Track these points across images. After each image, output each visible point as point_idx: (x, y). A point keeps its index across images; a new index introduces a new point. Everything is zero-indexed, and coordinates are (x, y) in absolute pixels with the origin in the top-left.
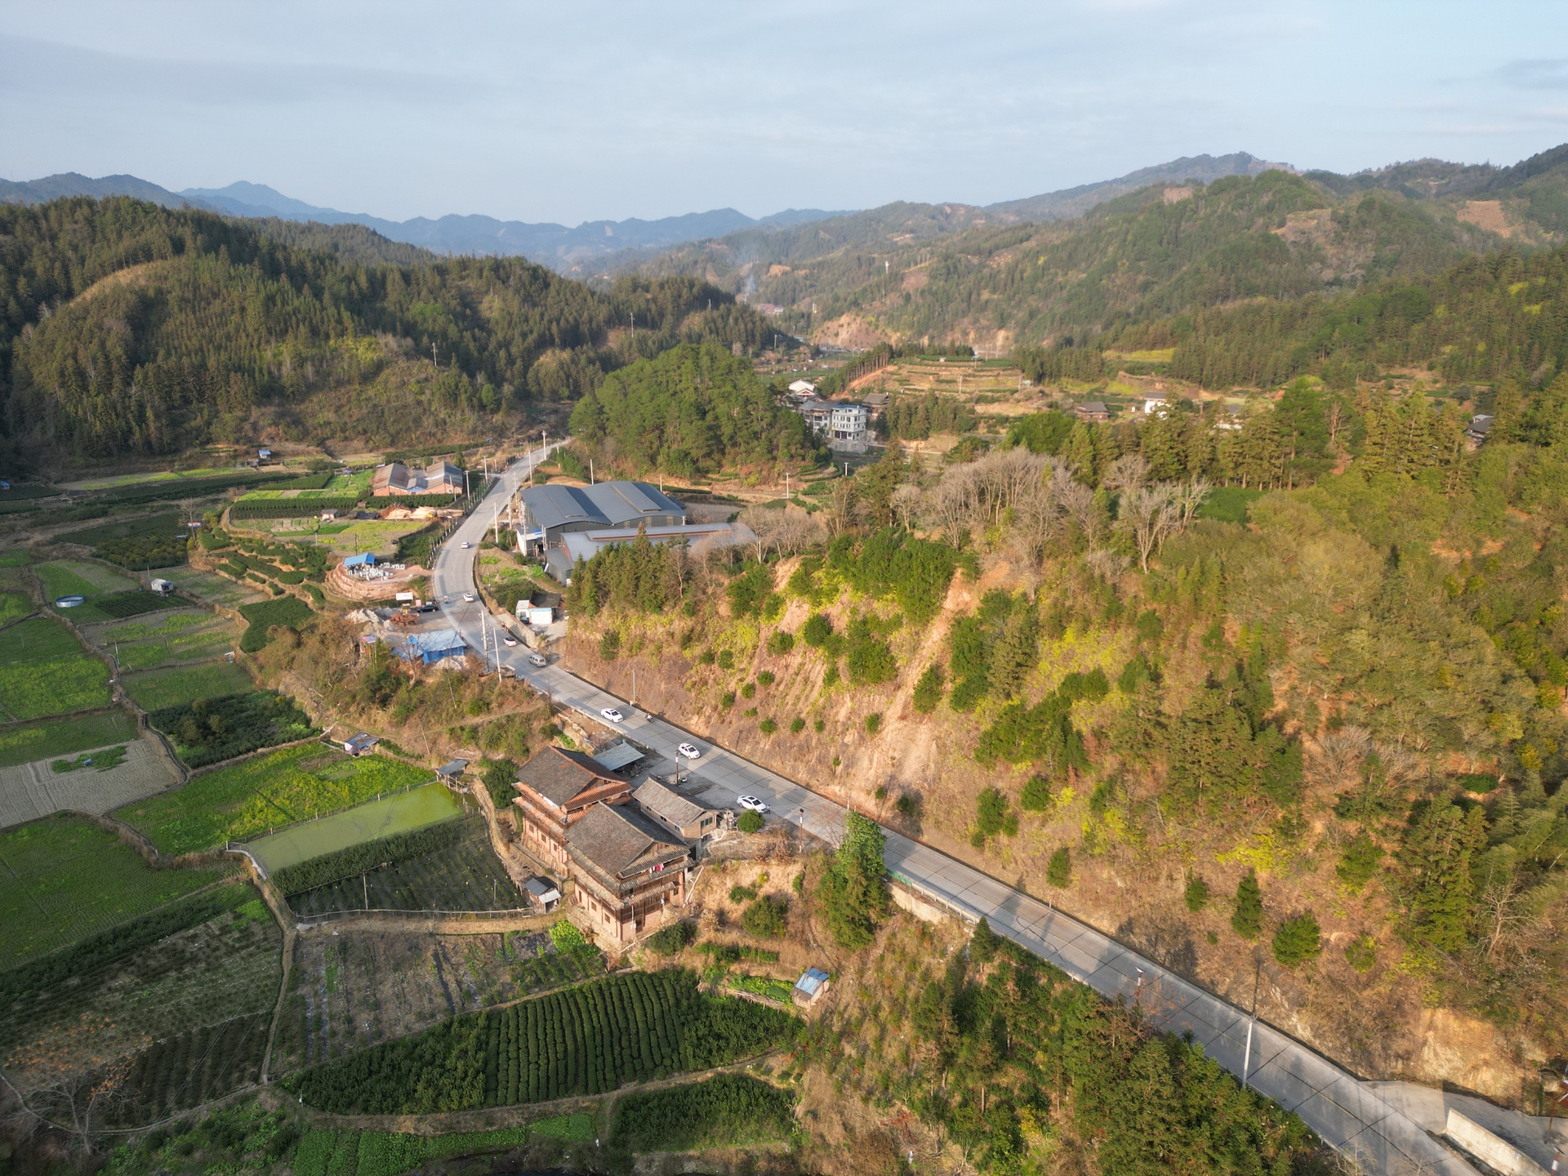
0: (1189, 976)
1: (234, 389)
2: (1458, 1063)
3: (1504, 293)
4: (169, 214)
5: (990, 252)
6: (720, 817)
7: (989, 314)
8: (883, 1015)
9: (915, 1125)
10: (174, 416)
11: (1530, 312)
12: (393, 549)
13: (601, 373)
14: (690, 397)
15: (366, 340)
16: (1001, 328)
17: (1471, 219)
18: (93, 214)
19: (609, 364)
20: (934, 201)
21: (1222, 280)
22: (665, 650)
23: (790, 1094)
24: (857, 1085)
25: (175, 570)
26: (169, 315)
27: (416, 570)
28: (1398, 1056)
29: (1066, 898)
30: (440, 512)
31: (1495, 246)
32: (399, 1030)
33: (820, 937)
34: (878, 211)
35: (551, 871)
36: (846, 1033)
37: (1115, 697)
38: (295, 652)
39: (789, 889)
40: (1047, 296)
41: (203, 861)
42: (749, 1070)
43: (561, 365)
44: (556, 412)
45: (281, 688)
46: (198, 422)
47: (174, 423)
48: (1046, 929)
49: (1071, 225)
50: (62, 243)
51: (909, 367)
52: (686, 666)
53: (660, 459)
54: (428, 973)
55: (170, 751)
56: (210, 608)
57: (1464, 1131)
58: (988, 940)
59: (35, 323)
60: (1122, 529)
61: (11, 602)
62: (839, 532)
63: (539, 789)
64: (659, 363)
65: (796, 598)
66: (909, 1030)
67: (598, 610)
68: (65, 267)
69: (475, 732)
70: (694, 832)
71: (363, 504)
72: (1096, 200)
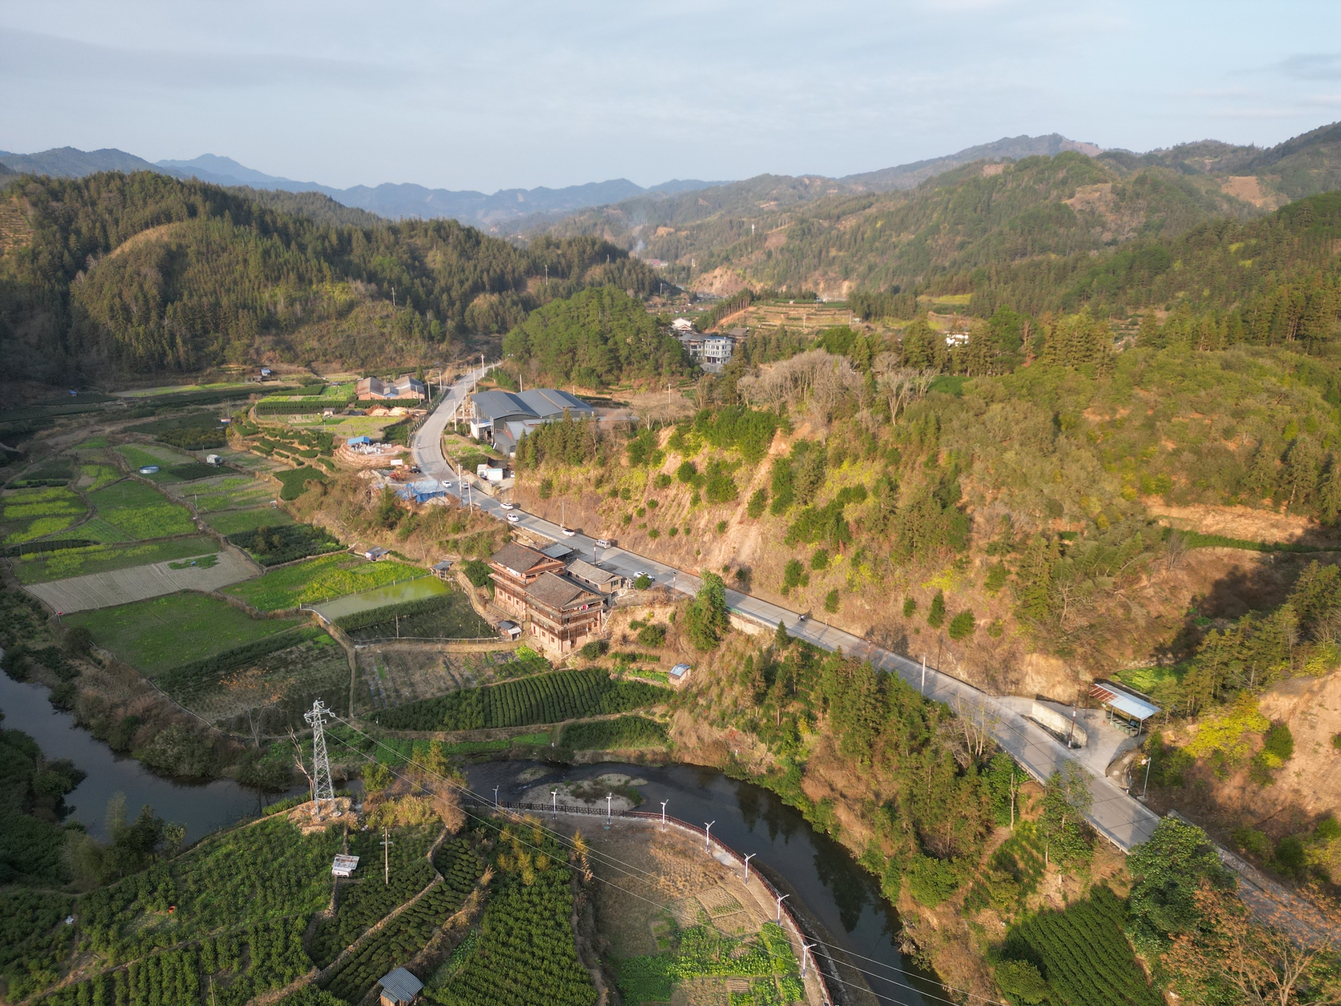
0: (904, 654)
1: (242, 322)
2: (1044, 684)
3: (1226, 250)
4: (183, 185)
5: (839, 217)
6: (623, 582)
7: (836, 268)
8: (722, 684)
9: (740, 735)
10: (197, 340)
11: (1243, 266)
12: (381, 435)
13: (522, 313)
14: (596, 327)
15: (340, 285)
16: (845, 279)
17: (1232, 193)
18: (124, 185)
19: (529, 305)
21: (1020, 240)
22: (585, 490)
23: (667, 725)
24: (706, 718)
25: (221, 450)
26: (189, 265)
27: (399, 449)
28: (1012, 682)
29: (836, 618)
30: (411, 411)
31: (1249, 213)
32: (428, 696)
33: (685, 647)
34: (748, 181)
35: (515, 617)
36: (701, 693)
37: (871, 501)
38: (323, 498)
39: (667, 621)
40: (883, 253)
41: (287, 615)
42: (642, 714)
43: (491, 306)
44: (487, 343)
45: (315, 522)
46: (215, 347)
47: (197, 348)
48: (822, 634)
49: (906, 195)
50: (100, 208)
51: (765, 308)
52: (599, 500)
53: (573, 375)
54: (441, 670)
55: (248, 558)
56: (252, 474)
57: (1040, 712)
58: (785, 639)
59: (85, 270)
60: (880, 398)
61: (105, 470)
62: (702, 408)
63: (506, 565)
64: (571, 302)
65: (673, 451)
66: (737, 688)
67: (537, 466)
68: (104, 227)
69: (456, 544)
70: (607, 588)
71: (352, 405)
72: (931, 173)
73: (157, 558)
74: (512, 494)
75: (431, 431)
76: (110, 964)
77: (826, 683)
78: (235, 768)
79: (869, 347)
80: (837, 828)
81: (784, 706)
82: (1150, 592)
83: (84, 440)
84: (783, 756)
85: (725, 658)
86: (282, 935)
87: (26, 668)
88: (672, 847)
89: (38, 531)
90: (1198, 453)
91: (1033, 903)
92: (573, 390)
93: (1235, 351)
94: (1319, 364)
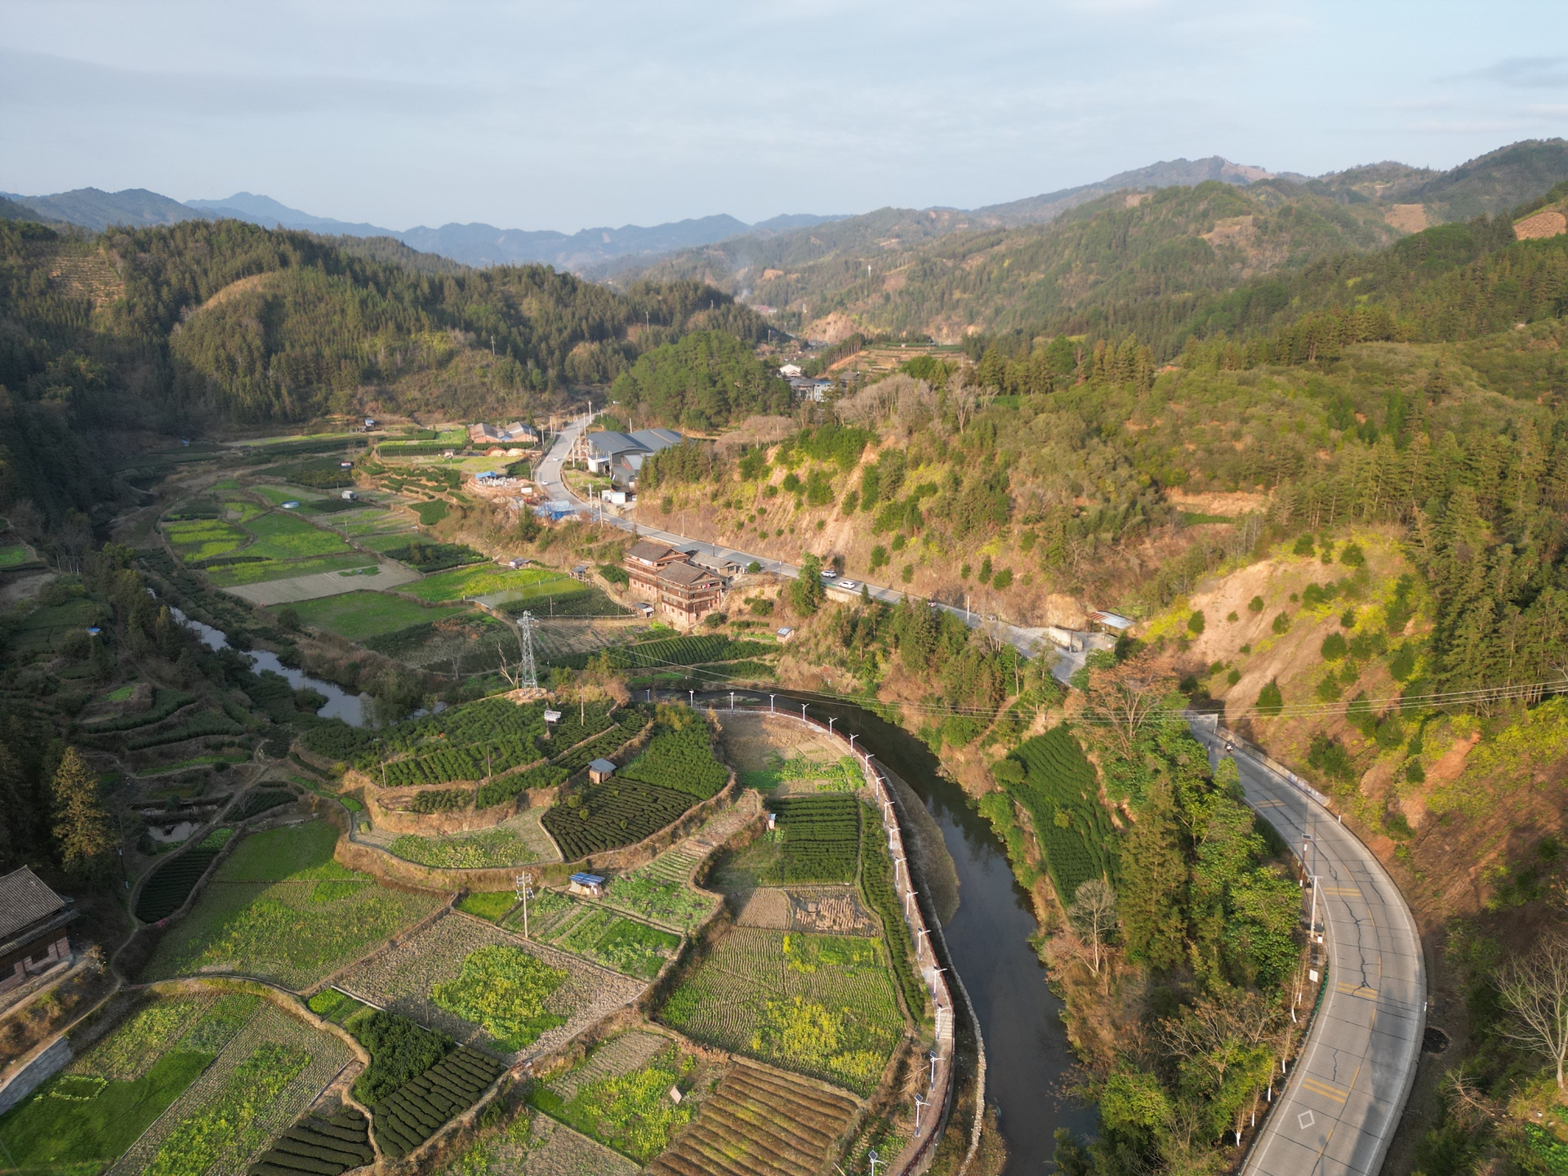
0: (960, 606)
1: (344, 373)
2: (1062, 616)
3: (1342, 285)
4: (270, 234)
5: (964, 256)
6: (738, 568)
7: (960, 311)
8: (818, 637)
9: (832, 669)
10: (302, 391)
12: (504, 471)
13: (625, 361)
14: (704, 370)
15: (439, 334)
16: (970, 324)
18: (210, 234)
19: (631, 354)
20: (920, 206)
21: (1152, 279)
22: (702, 504)
23: (775, 667)
24: (806, 660)
25: (352, 488)
26: (287, 315)
27: (524, 482)
28: (1038, 617)
29: (911, 587)
30: (528, 451)
32: (583, 651)
33: (790, 615)
34: (866, 217)
35: (648, 600)
36: (802, 644)
37: (940, 493)
38: (463, 521)
39: (774, 597)
40: (1011, 294)
41: (453, 604)
42: (755, 659)
43: (592, 355)
44: (589, 393)
45: (458, 541)
46: (319, 397)
47: (303, 398)
49: (1041, 230)
50: (188, 256)
51: (877, 352)
52: (715, 511)
53: (682, 417)
54: (590, 637)
55: (406, 568)
56: (388, 507)
57: (1055, 635)
58: (866, 599)
59: (181, 321)
60: (951, 411)
61: (247, 507)
62: (804, 427)
63: (640, 556)
64: (679, 346)
65: (779, 466)
66: (830, 638)
67: (658, 485)
68: (193, 278)
69: (590, 552)
70: (725, 573)
71: (470, 447)
72: (1073, 204)
73: (327, 569)
74: (635, 514)
75: (551, 466)
76: (413, 756)
77: (896, 625)
79: (946, 371)
80: (902, 719)
81: (866, 645)
82: (1151, 552)
83: (215, 483)
84: (865, 680)
85: (823, 619)
86: (520, 744)
87: (249, 641)
88: (779, 724)
89: (210, 551)
90: (1210, 452)
91: (1026, 735)
92: (683, 431)
93: (1255, 370)
94: (1328, 380)
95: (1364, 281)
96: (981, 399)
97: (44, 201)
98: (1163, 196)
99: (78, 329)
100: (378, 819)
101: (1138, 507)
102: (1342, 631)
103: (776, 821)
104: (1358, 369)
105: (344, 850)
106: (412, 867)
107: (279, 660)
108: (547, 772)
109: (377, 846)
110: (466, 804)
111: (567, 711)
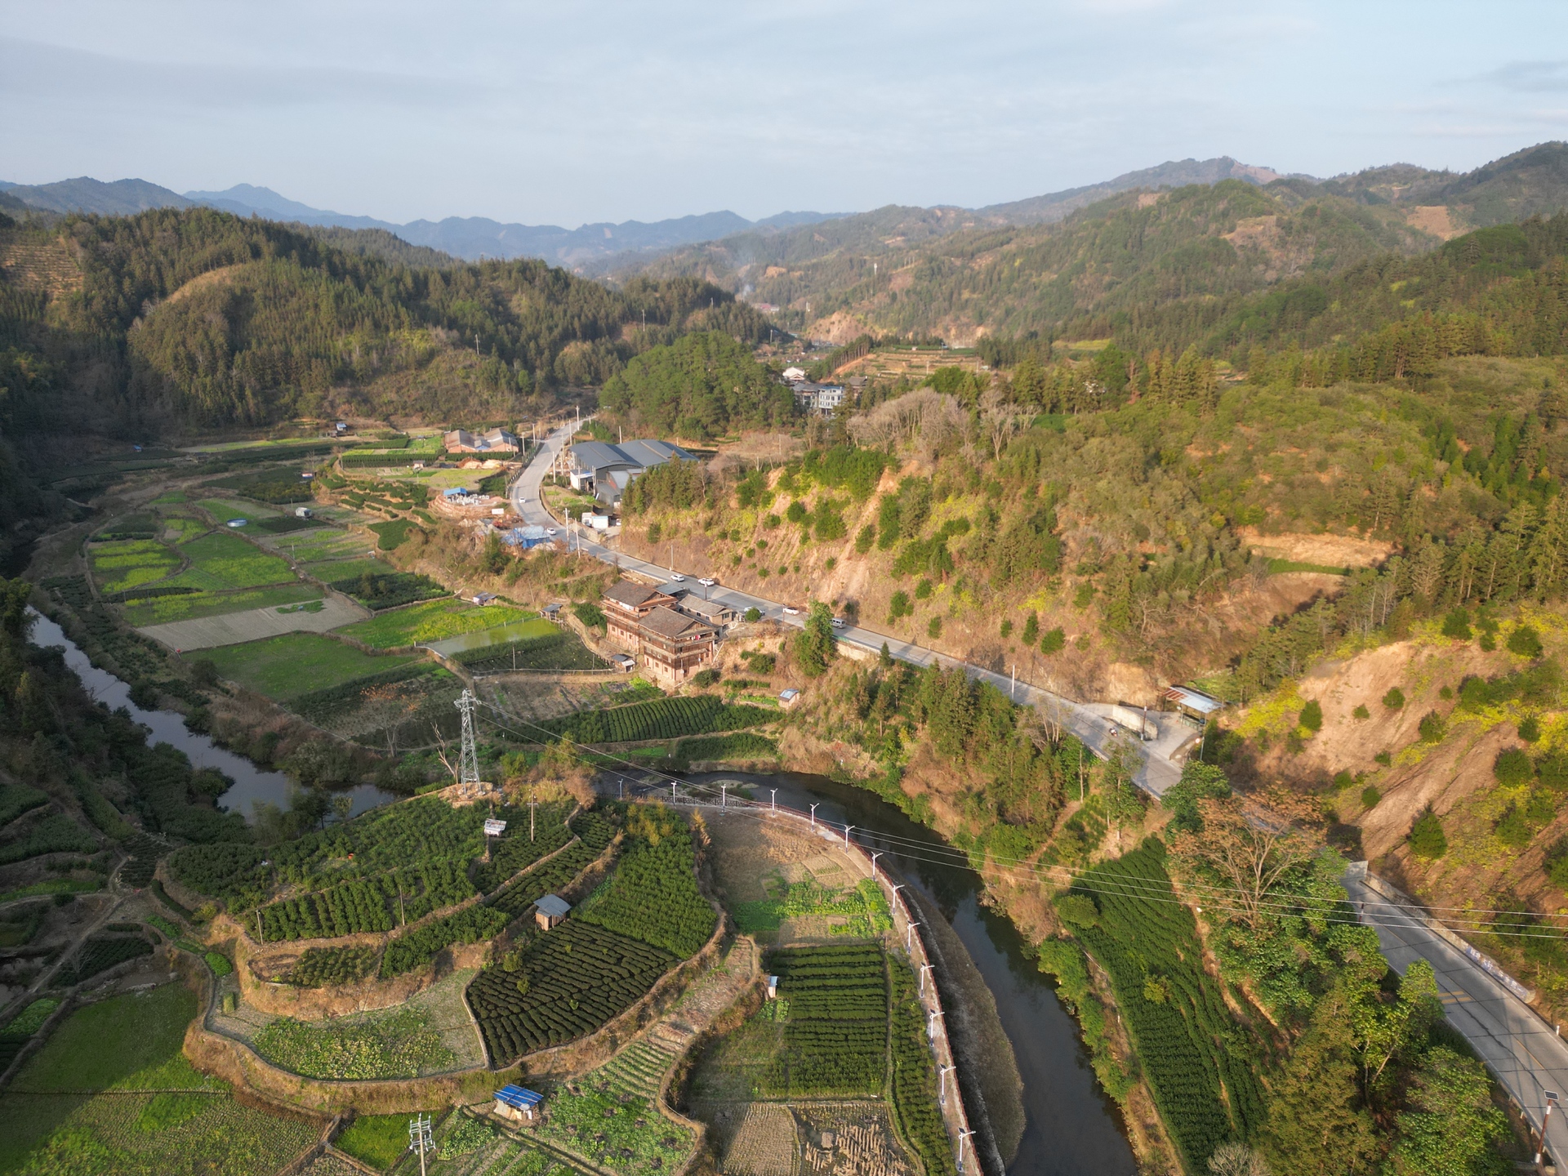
0: (1001, 672)
1: (315, 373)
2: (1126, 691)
3: (1386, 289)
4: (243, 223)
5: (973, 255)
6: (734, 614)
7: (969, 312)
8: (829, 704)
9: (845, 747)
10: (267, 393)
11: (1405, 306)
12: (477, 487)
13: (618, 362)
14: (700, 375)
15: (420, 332)
16: (979, 325)
17: (1418, 227)
18: (179, 223)
19: (625, 354)
20: (925, 204)
21: (1172, 280)
22: (694, 533)
23: (776, 741)
24: (814, 733)
25: (308, 504)
26: (256, 310)
27: (497, 500)
28: (1097, 690)
29: (938, 643)
30: (506, 463)
32: (549, 717)
33: (795, 674)
34: (871, 214)
35: (628, 651)
36: (809, 712)
37: (973, 532)
38: (424, 547)
39: (776, 650)
40: (1022, 295)
41: (402, 651)
42: (753, 731)
43: (584, 354)
44: (579, 395)
45: (417, 571)
46: (286, 399)
47: (268, 400)
48: (925, 657)
49: (1051, 229)
50: (154, 247)
51: (886, 355)
52: (708, 542)
53: (676, 426)
54: (559, 697)
55: (354, 604)
56: (345, 527)
57: (1120, 715)
58: (887, 660)
59: (142, 317)
60: (985, 434)
61: (188, 524)
62: (811, 449)
63: (619, 600)
64: (674, 349)
65: (782, 492)
66: (843, 707)
67: (644, 511)
68: (159, 270)
69: (565, 587)
70: (718, 621)
71: (442, 458)
72: (1082, 203)
73: (263, 604)
74: (618, 541)
75: (530, 481)
76: (308, 891)
77: (924, 695)
78: (374, 775)
79: (977, 386)
80: (932, 818)
81: (887, 718)
82: (1231, 609)
83: (160, 495)
84: (885, 762)
85: (833, 681)
86: (449, 873)
87: (155, 698)
88: (781, 828)
89: (135, 580)
90: (1291, 485)
91: (1096, 856)
92: (677, 442)
93: (1337, 388)
94: (1422, 399)
95: (1409, 286)
96: (1021, 417)
97: (38, 191)
98: (1182, 195)
99: (32, 323)
100: (249, 993)
101: (1217, 555)
102: (1520, 744)
103: (778, 987)
104: (1455, 387)
105: (195, 1042)
106: (280, 1076)
107: (186, 724)
108: (478, 917)
109: (237, 1038)
110: (365, 972)
111: (514, 816)
